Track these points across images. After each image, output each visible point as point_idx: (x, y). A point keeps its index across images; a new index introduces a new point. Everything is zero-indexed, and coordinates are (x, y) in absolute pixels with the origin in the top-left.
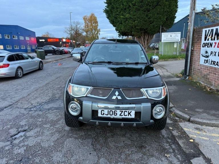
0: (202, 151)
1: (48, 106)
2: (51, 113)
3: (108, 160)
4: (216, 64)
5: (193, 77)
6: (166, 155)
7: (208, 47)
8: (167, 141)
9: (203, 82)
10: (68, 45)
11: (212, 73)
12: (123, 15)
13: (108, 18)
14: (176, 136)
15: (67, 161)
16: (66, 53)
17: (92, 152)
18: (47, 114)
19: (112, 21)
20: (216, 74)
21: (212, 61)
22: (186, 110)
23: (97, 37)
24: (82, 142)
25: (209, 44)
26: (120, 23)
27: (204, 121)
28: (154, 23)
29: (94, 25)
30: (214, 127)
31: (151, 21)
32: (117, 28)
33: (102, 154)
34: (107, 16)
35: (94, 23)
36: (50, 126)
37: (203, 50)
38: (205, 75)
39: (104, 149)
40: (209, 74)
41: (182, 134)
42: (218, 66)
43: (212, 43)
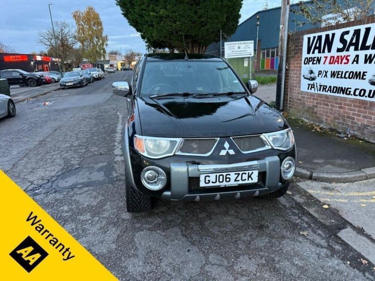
0: (346, 219)
1: (67, 182)
2: (80, 194)
3: (222, 255)
4: (328, 90)
5: (291, 111)
6: (301, 233)
7: (313, 63)
8: (293, 212)
9: (306, 118)
10: (47, 67)
11: (321, 105)
12: (154, 11)
13: (125, 15)
14: (302, 204)
15: (156, 269)
16: (49, 82)
17: (189, 248)
18: (73, 196)
19: (133, 20)
20: (328, 105)
21: (321, 86)
22: (300, 162)
23: (102, 51)
24: (164, 234)
25: (316, 59)
26: (150, 26)
27: (333, 176)
28: (208, 26)
29: (94, 28)
30: (348, 183)
31: (202, 22)
32: (144, 33)
33: (208, 247)
34: (123, 12)
35: (94, 25)
36: (93, 217)
37: (305, 69)
38: (310, 108)
39: (206, 239)
40: (316, 106)
41: (308, 199)
42: (331, 92)
43: (321, 57)
